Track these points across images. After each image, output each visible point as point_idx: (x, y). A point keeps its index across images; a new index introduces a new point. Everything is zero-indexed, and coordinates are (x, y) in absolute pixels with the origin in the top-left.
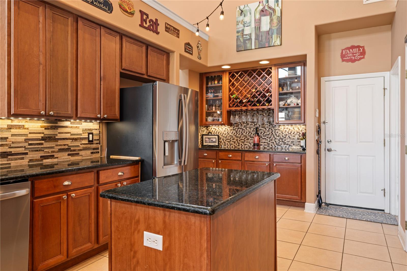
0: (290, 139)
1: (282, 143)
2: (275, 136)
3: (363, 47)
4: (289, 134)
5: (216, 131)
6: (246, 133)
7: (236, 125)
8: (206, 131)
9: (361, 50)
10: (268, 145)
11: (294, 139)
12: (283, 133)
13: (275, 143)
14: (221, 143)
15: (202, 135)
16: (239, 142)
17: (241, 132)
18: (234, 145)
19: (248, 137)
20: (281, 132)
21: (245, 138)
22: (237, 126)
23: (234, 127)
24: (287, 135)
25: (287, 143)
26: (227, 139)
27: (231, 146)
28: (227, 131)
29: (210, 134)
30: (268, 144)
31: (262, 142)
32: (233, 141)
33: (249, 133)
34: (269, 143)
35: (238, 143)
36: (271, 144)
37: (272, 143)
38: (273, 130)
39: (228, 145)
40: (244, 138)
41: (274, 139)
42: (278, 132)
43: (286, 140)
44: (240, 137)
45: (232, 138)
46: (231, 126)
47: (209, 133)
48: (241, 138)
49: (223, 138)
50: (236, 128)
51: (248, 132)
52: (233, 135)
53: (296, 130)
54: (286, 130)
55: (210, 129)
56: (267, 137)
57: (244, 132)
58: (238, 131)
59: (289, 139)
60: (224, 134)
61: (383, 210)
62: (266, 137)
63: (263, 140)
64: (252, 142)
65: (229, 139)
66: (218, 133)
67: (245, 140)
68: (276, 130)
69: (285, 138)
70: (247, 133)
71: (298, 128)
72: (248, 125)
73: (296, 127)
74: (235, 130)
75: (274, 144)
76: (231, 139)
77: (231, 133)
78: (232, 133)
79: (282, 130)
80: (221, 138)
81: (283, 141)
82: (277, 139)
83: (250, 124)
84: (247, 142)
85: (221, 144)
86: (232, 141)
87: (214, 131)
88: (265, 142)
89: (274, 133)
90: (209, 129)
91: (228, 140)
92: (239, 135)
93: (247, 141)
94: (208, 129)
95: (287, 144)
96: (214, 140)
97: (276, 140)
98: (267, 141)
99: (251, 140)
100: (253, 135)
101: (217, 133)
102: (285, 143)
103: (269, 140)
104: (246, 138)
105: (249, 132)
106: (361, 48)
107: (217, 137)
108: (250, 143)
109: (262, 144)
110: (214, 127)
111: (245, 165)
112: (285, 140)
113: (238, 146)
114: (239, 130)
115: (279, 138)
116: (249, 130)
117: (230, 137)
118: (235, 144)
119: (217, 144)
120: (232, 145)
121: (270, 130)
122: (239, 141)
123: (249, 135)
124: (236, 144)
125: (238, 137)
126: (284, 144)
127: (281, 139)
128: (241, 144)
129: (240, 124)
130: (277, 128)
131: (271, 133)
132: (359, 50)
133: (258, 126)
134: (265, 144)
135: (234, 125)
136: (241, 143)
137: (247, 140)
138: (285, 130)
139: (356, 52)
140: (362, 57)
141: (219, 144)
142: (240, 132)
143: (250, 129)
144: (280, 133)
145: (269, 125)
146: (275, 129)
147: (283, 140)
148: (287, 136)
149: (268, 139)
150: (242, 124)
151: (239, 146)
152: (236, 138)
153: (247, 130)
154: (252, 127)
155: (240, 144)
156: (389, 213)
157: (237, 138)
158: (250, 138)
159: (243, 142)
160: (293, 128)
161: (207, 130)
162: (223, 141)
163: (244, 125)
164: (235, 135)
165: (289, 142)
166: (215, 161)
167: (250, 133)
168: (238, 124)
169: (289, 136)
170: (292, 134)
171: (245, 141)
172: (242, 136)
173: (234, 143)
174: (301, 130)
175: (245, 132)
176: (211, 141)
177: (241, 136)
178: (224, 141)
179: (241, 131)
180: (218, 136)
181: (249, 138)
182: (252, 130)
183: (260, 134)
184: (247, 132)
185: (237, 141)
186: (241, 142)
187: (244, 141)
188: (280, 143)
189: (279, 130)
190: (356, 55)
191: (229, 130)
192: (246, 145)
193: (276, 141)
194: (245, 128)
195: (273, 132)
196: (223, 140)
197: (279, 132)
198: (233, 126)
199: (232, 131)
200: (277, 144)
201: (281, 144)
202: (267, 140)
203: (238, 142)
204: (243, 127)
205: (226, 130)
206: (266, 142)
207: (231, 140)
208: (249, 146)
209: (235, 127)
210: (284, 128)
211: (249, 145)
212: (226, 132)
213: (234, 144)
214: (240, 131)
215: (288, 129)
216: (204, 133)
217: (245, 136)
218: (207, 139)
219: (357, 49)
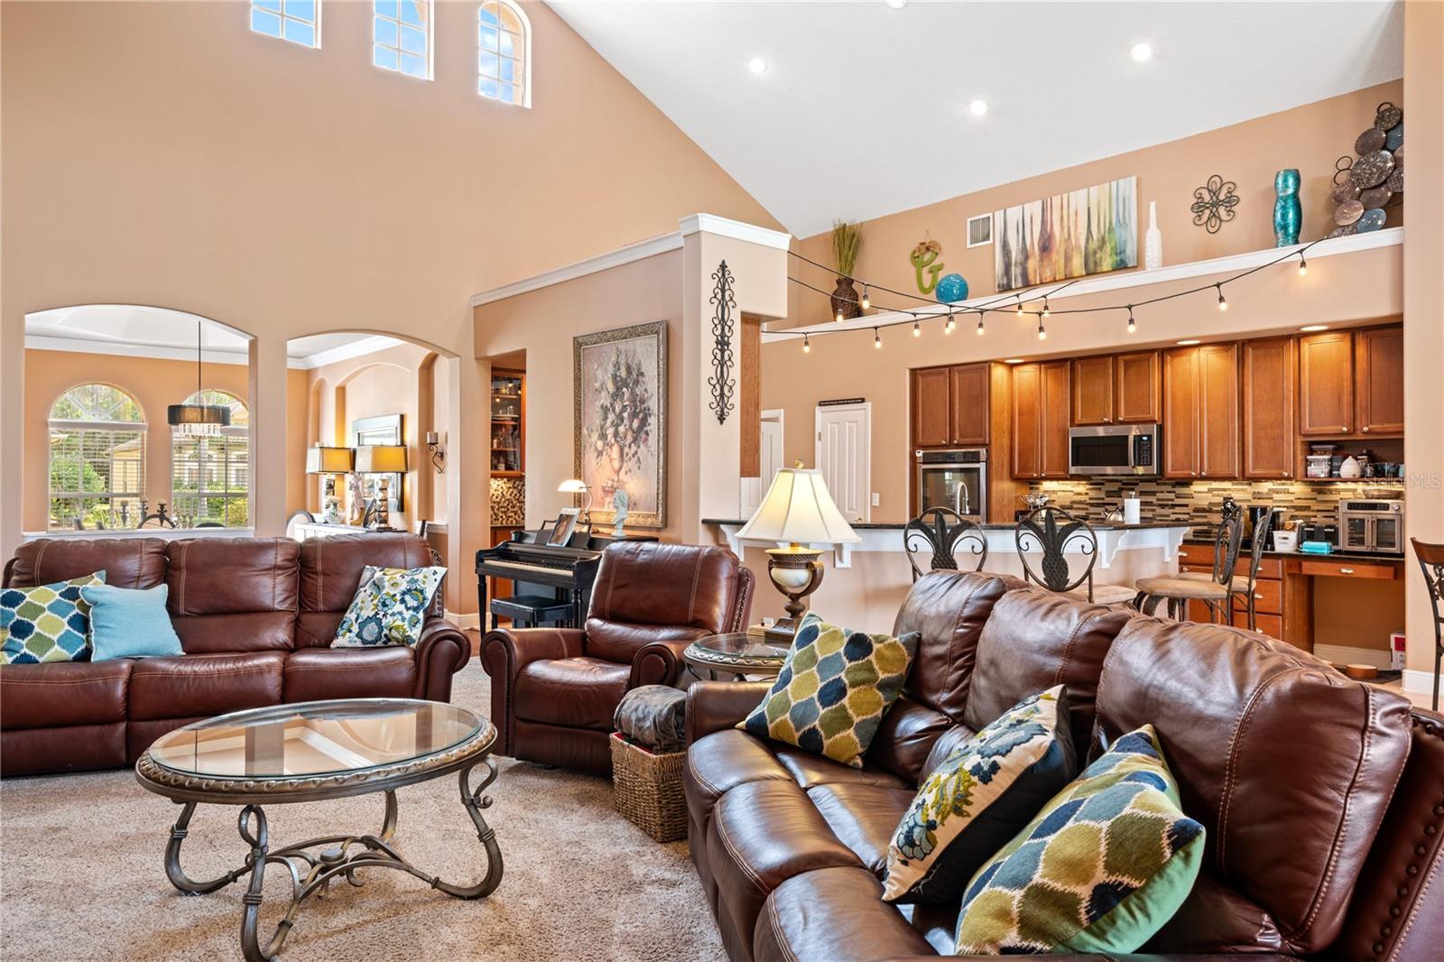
45: (511, 505)
60: (494, 497)
74: (517, 488)
91: (503, 510)
178: (495, 510)
191: (504, 488)
199: (511, 490)
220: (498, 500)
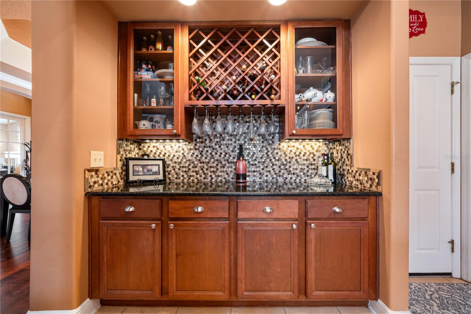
0: (299, 164)
1: (285, 171)
2: (273, 160)
3: (424, 14)
4: (296, 156)
5: (159, 151)
6: (220, 156)
7: (201, 140)
8: (137, 150)
9: (421, 18)
10: (260, 176)
11: (304, 164)
12: (286, 155)
13: (272, 171)
14: (169, 174)
15: (126, 158)
16: (206, 171)
17: (211, 154)
18: (197, 178)
19: (223, 163)
20: (282, 153)
21: (217, 165)
22: (202, 142)
23: (196, 145)
24: (293, 158)
25: (293, 172)
26: (183, 167)
27: (191, 181)
28: (182, 152)
29: (146, 157)
30: (260, 174)
31: (250, 170)
32: (195, 169)
33: (225, 156)
34: (261, 172)
35: (204, 174)
36: (266, 174)
37: (267, 171)
38: (269, 149)
39: (184, 178)
40: (215, 165)
41: (271, 165)
42: (277, 153)
43: (292, 167)
44: (208, 162)
45: (192, 165)
46: (189, 143)
47: (143, 155)
48: (209, 165)
49: (174, 165)
50: (199, 147)
51: (224, 154)
52: (193, 158)
53: (308, 149)
54: (292, 149)
55: (146, 147)
56: (259, 162)
57: (216, 154)
58: (204, 152)
59: (297, 165)
60: (175, 158)
61: (450, 274)
62: (256, 162)
63: (251, 167)
64: (231, 172)
65: (185, 167)
66: (164, 156)
67: (218, 167)
68: (274, 149)
69: (290, 162)
70: (222, 156)
71: (312, 146)
72: (224, 140)
73: (308, 144)
74: (198, 149)
75: (270, 174)
76: (190, 167)
77: (190, 156)
78: (192, 156)
79: (285, 149)
80: (169, 165)
81: (286, 169)
82: (276, 165)
83: (227, 138)
84: (221, 171)
85: (170, 176)
86: (192, 170)
87: (154, 151)
88: (255, 170)
89: (271, 156)
90: (144, 147)
91: (184, 169)
92: (206, 158)
93: (222, 169)
94: (141, 147)
95: (294, 174)
96: (155, 169)
97: (274, 167)
98: (258, 169)
99: (228, 167)
100: (234, 158)
101: (161, 156)
102: (290, 171)
103: (262, 167)
104: (220, 165)
105: (226, 153)
106: (420, 16)
107: (160, 163)
108: (227, 174)
109: (250, 174)
110: (155, 145)
111: (239, 229)
112: (290, 167)
113: (205, 178)
114: (206, 149)
115: (280, 162)
116: (226, 149)
117: (188, 163)
118: (198, 176)
119: (161, 177)
120: (192, 178)
121: (264, 149)
122: (207, 169)
123: (226, 158)
124: (201, 176)
125: (203, 162)
126: (288, 174)
127: (284, 164)
128: (211, 176)
129: (207, 138)
130: (276, 147)
131: (266, 156)
132: (418, 18)
133: (243, 142)
134: (255, 174)
135: (196, 140)
136: (210, 174)
137: (221, 167)
138: (290, 149)
139: (414, 21)
140: (422, 29)
141: (164, 176)
142: (208, 154)
143: (228, 147)
144: (281, 155)
145: (262, 140)
146: (273, 147)
147: (287, 167)
148: (294, 160)
149: (260, 165)
150: (212, 138)
151: (206, 180)
152: (200, 165)
153: (221, 149)
154: (231, 144)
155: (208, 176)
156: (460, 278)
157: (202, 165)
158: (227, 165)
159: (213, 172)
160: (304, 146)
161: (140, 149)
162: (173, 171)
163: (216, 140)
164: (198, 158)
165: (296, 169)
166: (157, 224)
167: (227, 156)
168: (204, 138)
169: (296, 160)
170: (301, 155)
171: (217, 169)
172: (212, 160)
173: (197, 174)
174: (316, 149)
175: (219, 154)
176: (148, 171)
177: (210, 160)
178: (177, 170)
179: (210, 151)
180: (164, 161)
181: (225, 165)
182: (231, 149)
183: (245, 156)
184: (221, 153)
185: (202, 169)
186: (211, 172)
187: (215, 170)
188: (282, 171)
189: (280, 149)
190: (414, 26)
191: (185, 149)
192: (219, 176)
193: (273, 169)
194: (217, 147)
195: (269, 153)
196: (174, 169)
197: (280, 153)
198: (195, 142)
199: (192, 151)
200: (276, 174)
201: (284, 173)
202: (259, 167)
203: (203, 172)
204: (213, 145)
205: (180, 149)
206: (257, 171)
207: (189, 169)
208: (225, 178)
209: (198, 145)
210: (288, 146)
211: (226, 176)
212: (181, 154)
213: (196, 176)
214: (207, 151)
215: (295, 148)
216: (132, 155)
217: (217, 160)
218: (137, 168)
219: (415, 16)
220: (179, 160)
